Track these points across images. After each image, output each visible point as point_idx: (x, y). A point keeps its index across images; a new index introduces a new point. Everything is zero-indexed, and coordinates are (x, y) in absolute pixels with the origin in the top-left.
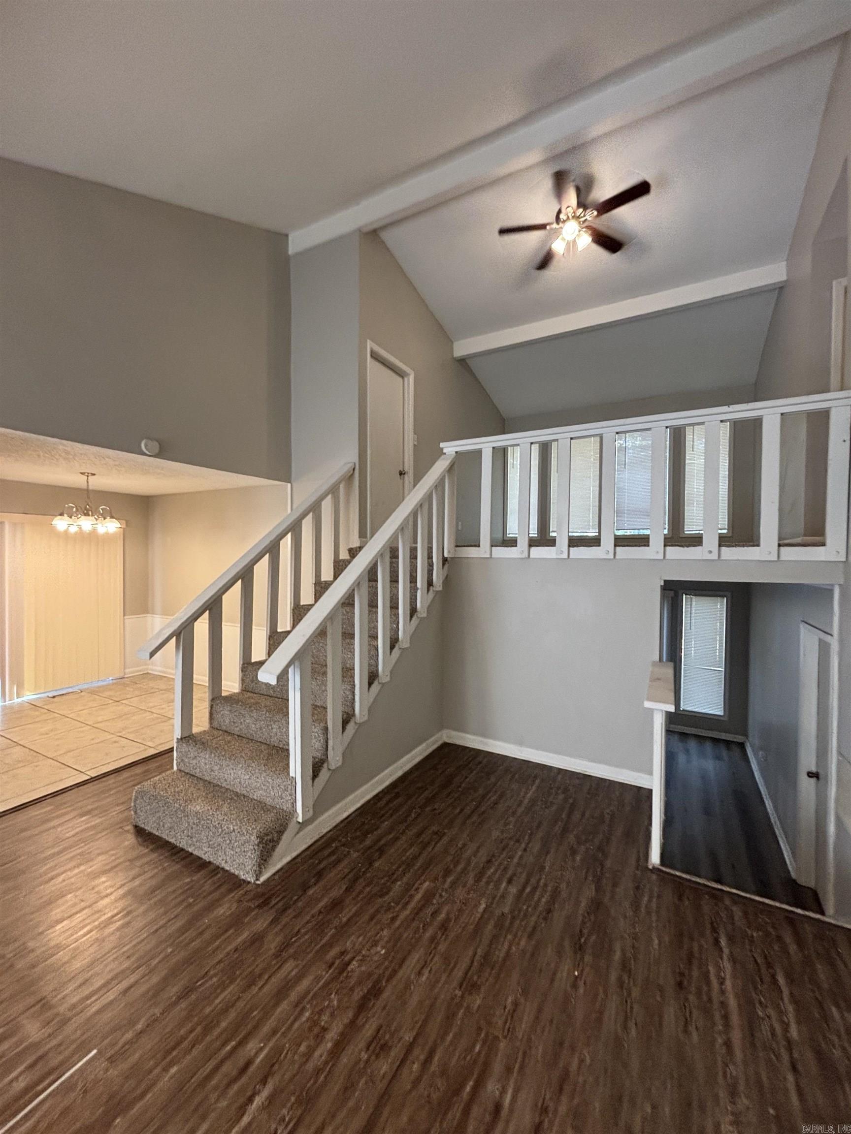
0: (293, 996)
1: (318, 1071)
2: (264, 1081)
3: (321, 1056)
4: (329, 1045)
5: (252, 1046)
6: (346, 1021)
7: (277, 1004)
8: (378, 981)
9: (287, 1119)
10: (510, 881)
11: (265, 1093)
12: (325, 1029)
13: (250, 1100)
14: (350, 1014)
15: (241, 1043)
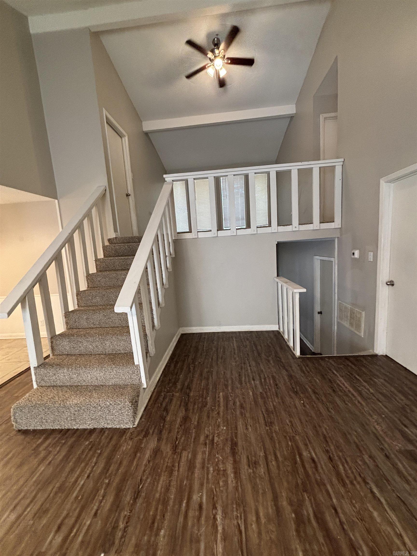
0: (198, 465)
1: (236, 488)
2: (215, 507)
3: (232, 481)
4: (232, 475)
5: (195, 497)
6: (231, 462)
7: (193, 473)
8: (232, 440)
9: (239, 515)
10: (254, 380)
11: (220, 512)
12: (225, 471)
13: (215, 519)
14: (231, 459)
15: (189, 499)
